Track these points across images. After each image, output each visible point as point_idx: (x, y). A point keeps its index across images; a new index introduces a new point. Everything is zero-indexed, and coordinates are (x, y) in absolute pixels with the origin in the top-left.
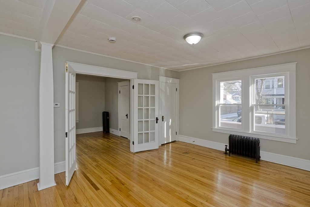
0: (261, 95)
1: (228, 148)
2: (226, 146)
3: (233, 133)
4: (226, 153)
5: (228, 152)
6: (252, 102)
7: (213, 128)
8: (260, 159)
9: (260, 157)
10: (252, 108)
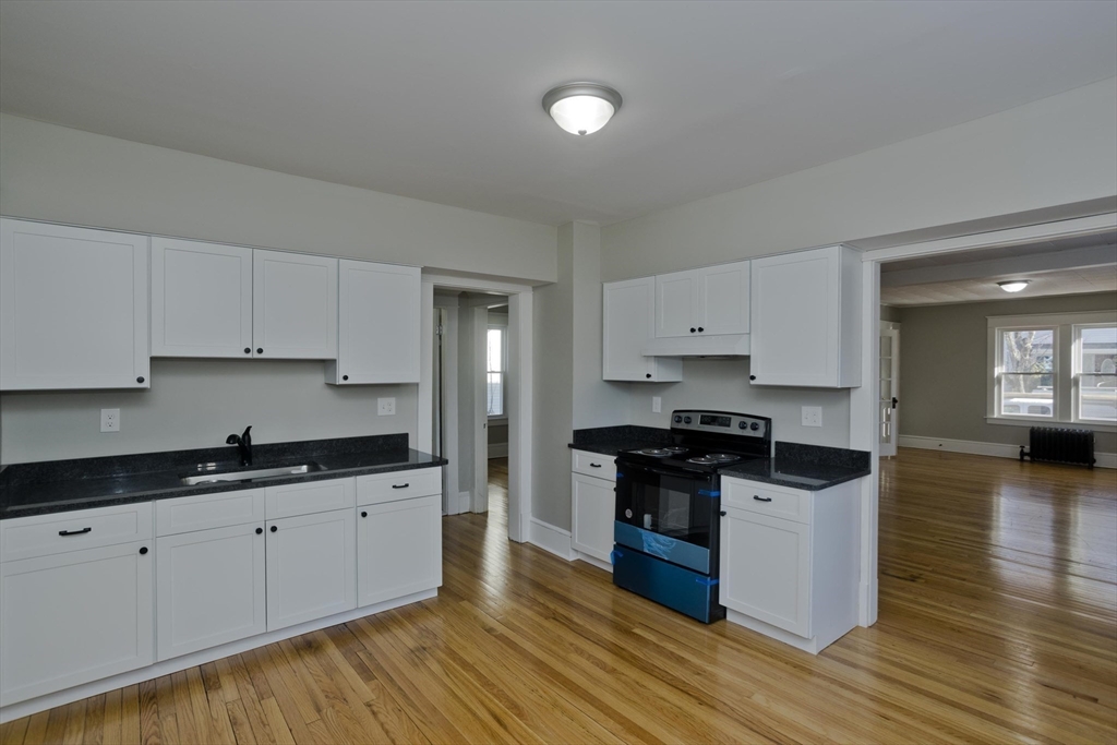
0: (1029, 345)
1: (1027, 449)
2: (1022, 447)
3: (1036, 425)
4: (1022, 460)
5: (1027, 458)
6: (1076, 369)
7: (989, 416)
8: (1095, 465)
9: (1095, 461)
10: (1076, 382)
